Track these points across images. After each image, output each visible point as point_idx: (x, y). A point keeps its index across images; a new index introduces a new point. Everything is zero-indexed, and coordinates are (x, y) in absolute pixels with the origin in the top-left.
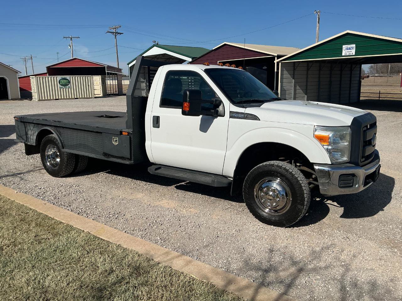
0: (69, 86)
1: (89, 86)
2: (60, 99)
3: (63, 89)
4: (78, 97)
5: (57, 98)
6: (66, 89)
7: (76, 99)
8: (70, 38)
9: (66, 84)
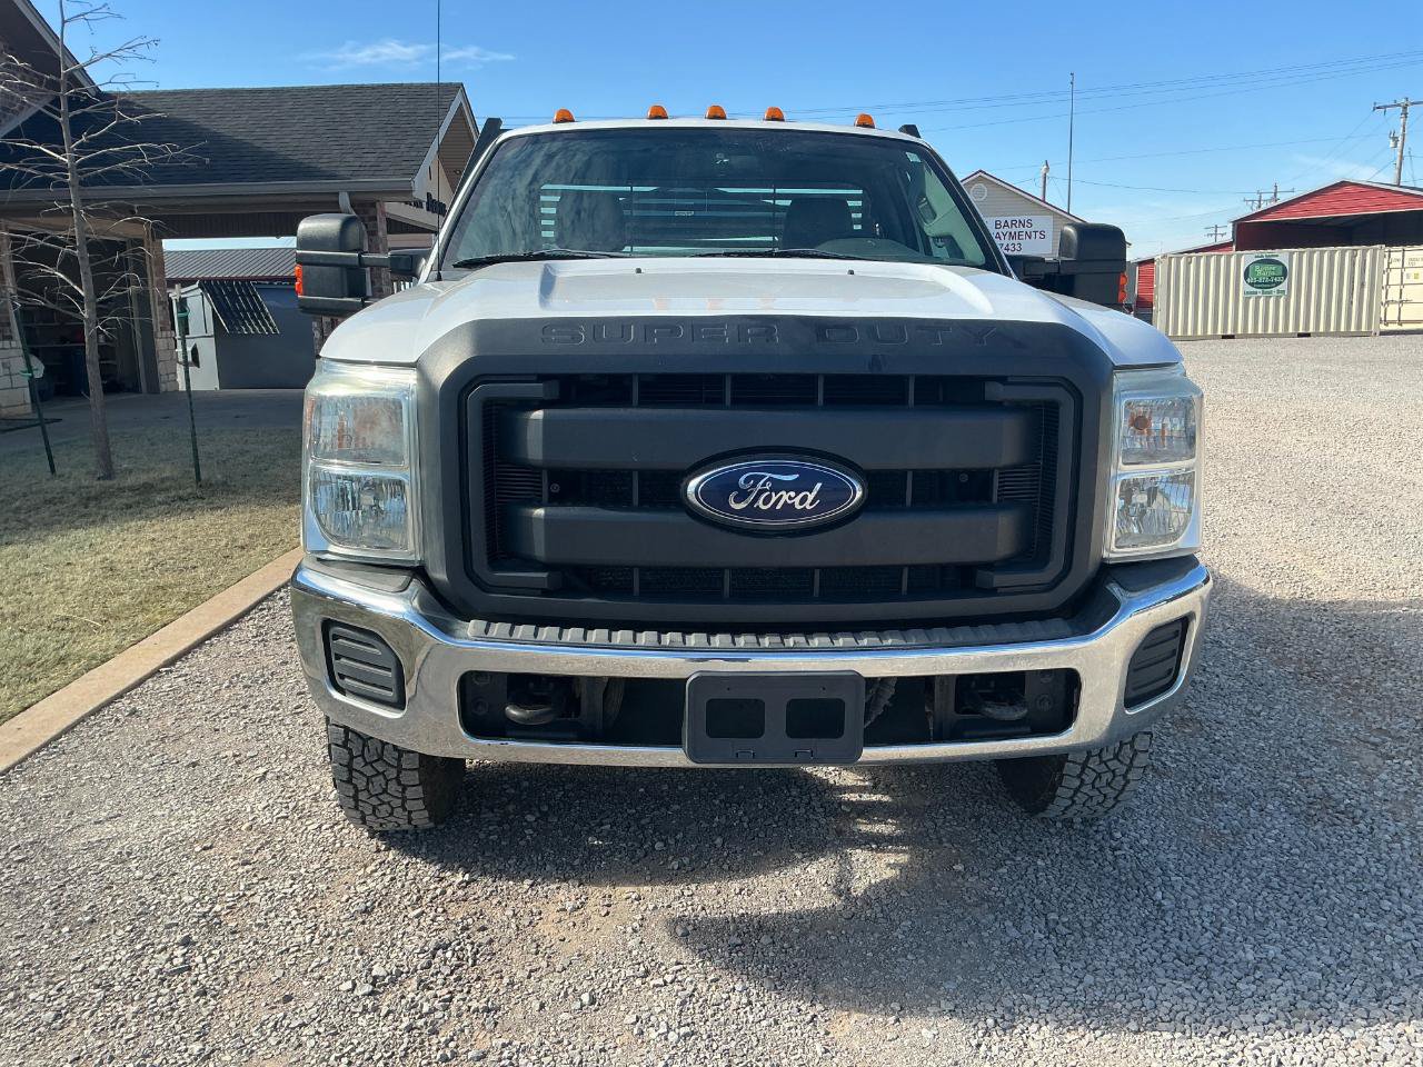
0: (1281, 287)
1: (1362, 285)
2: (1241, 336)
3: (1258, 299)
4: (1311, 330)
5: (1229, 333)
6: (1268, 303)
7: (1300, 335)
8: (1399, 105)
9: (1268, 281)
